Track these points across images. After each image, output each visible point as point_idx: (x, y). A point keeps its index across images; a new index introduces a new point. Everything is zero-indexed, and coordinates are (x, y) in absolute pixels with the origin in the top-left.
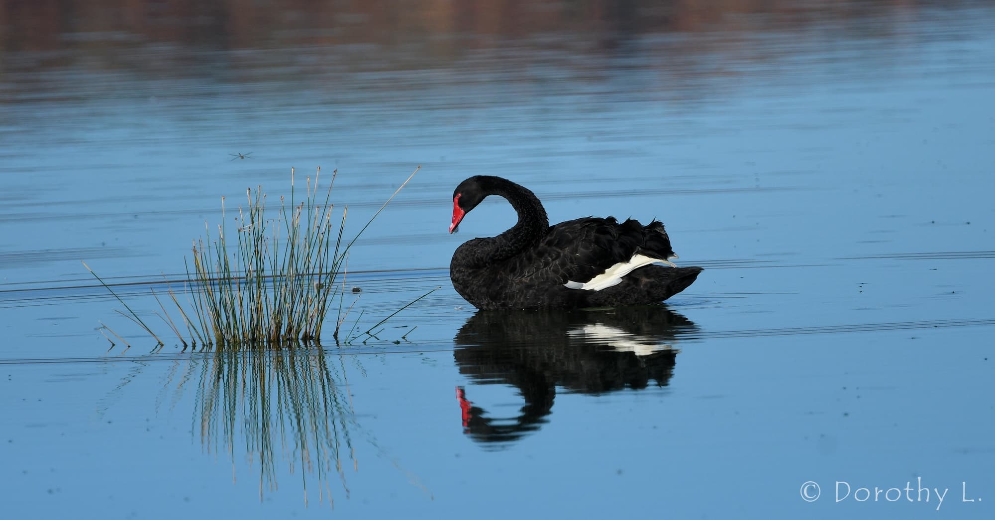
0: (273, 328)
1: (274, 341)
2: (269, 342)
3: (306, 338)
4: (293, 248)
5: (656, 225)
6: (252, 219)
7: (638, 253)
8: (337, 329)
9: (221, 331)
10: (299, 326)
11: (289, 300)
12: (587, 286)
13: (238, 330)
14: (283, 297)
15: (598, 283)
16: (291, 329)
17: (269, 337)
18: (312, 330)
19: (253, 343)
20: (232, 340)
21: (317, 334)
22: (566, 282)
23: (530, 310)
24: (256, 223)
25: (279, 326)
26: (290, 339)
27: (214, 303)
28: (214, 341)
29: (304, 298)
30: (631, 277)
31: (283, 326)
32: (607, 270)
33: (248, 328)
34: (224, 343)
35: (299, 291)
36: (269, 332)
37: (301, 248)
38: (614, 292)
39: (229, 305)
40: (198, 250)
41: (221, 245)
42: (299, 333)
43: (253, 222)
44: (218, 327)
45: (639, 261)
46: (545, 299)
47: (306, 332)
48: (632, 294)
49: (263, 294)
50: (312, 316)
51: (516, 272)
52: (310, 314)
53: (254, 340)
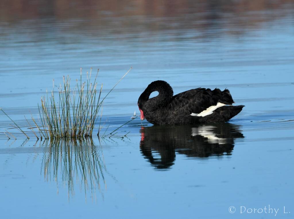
0: (73, 132)
1: (73, 137)
2: (72, 137)
3: (86, 136)
4: (81, 100)
5: (226, 91)
6: (65, 88)
7: (219, 102)
8: (99, 132)
9: (52, 133)
10: (83, 131)
11: (79, 121)
12: (199, 115)
13: (59, 133)
14: (77, 120)
15: (204, 114)
16: (80, 132)
17: (72, 135)
18: (88, 133)
19: (65, 138)
20: (57, 137)
21: (91, 134)
22: (191, 114)
23: (176, 124)
24: (66, 90)
25: (75, 131)
26: (80, 136)
27: (50, 122)
28: (50, 137)
29: (85, 120)
30: (216, 111)
31: (77, 131)
32: (207, 109)
33: (63, 132)
34: (53, 138)
35: (84, 117)
36: (72, 134)
37: (84, 100)
38: (210, 117)
39: (56, 123)
40: (43, 100)
41: (53, 99)
42: (83, 134)
43: (65, 89)
44: (51, 131)
45: (220, 105)
46: (182, 120)
47: (86, 134)
48: (217, 118)
49: (69, 118)
50: (88, 127)
51: (171, 109)
52: (88, 126)
53: (65, 137)
